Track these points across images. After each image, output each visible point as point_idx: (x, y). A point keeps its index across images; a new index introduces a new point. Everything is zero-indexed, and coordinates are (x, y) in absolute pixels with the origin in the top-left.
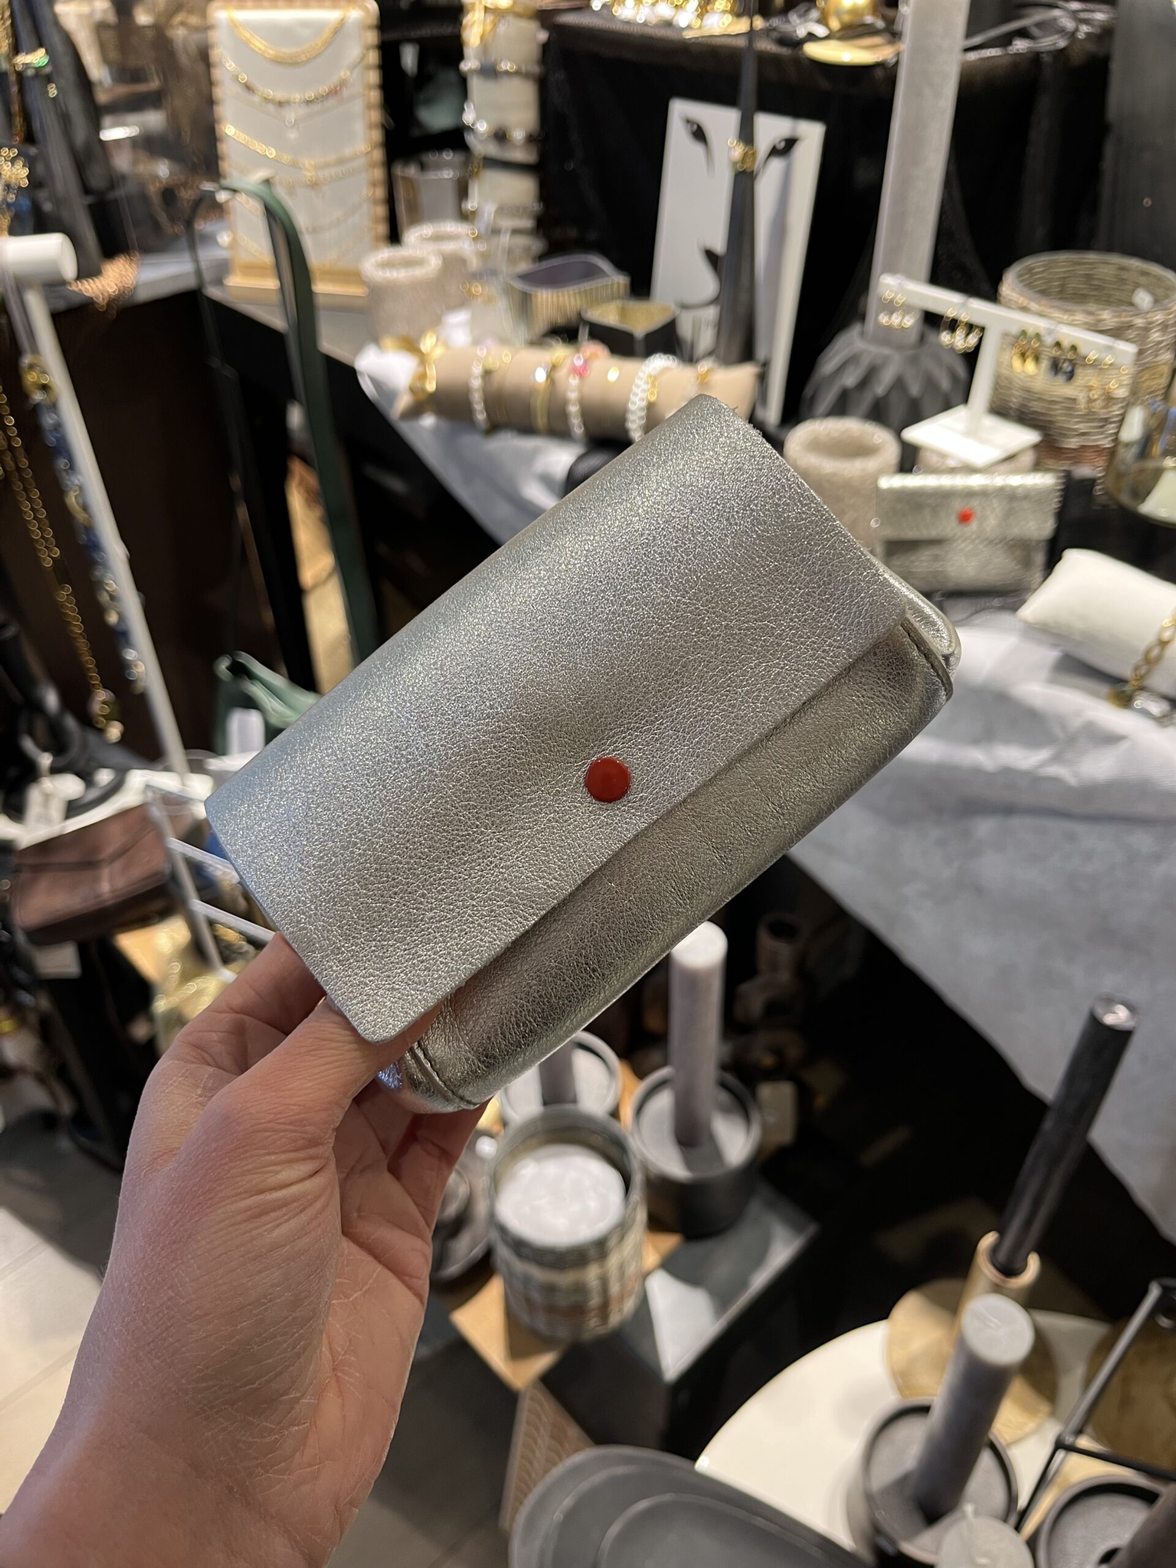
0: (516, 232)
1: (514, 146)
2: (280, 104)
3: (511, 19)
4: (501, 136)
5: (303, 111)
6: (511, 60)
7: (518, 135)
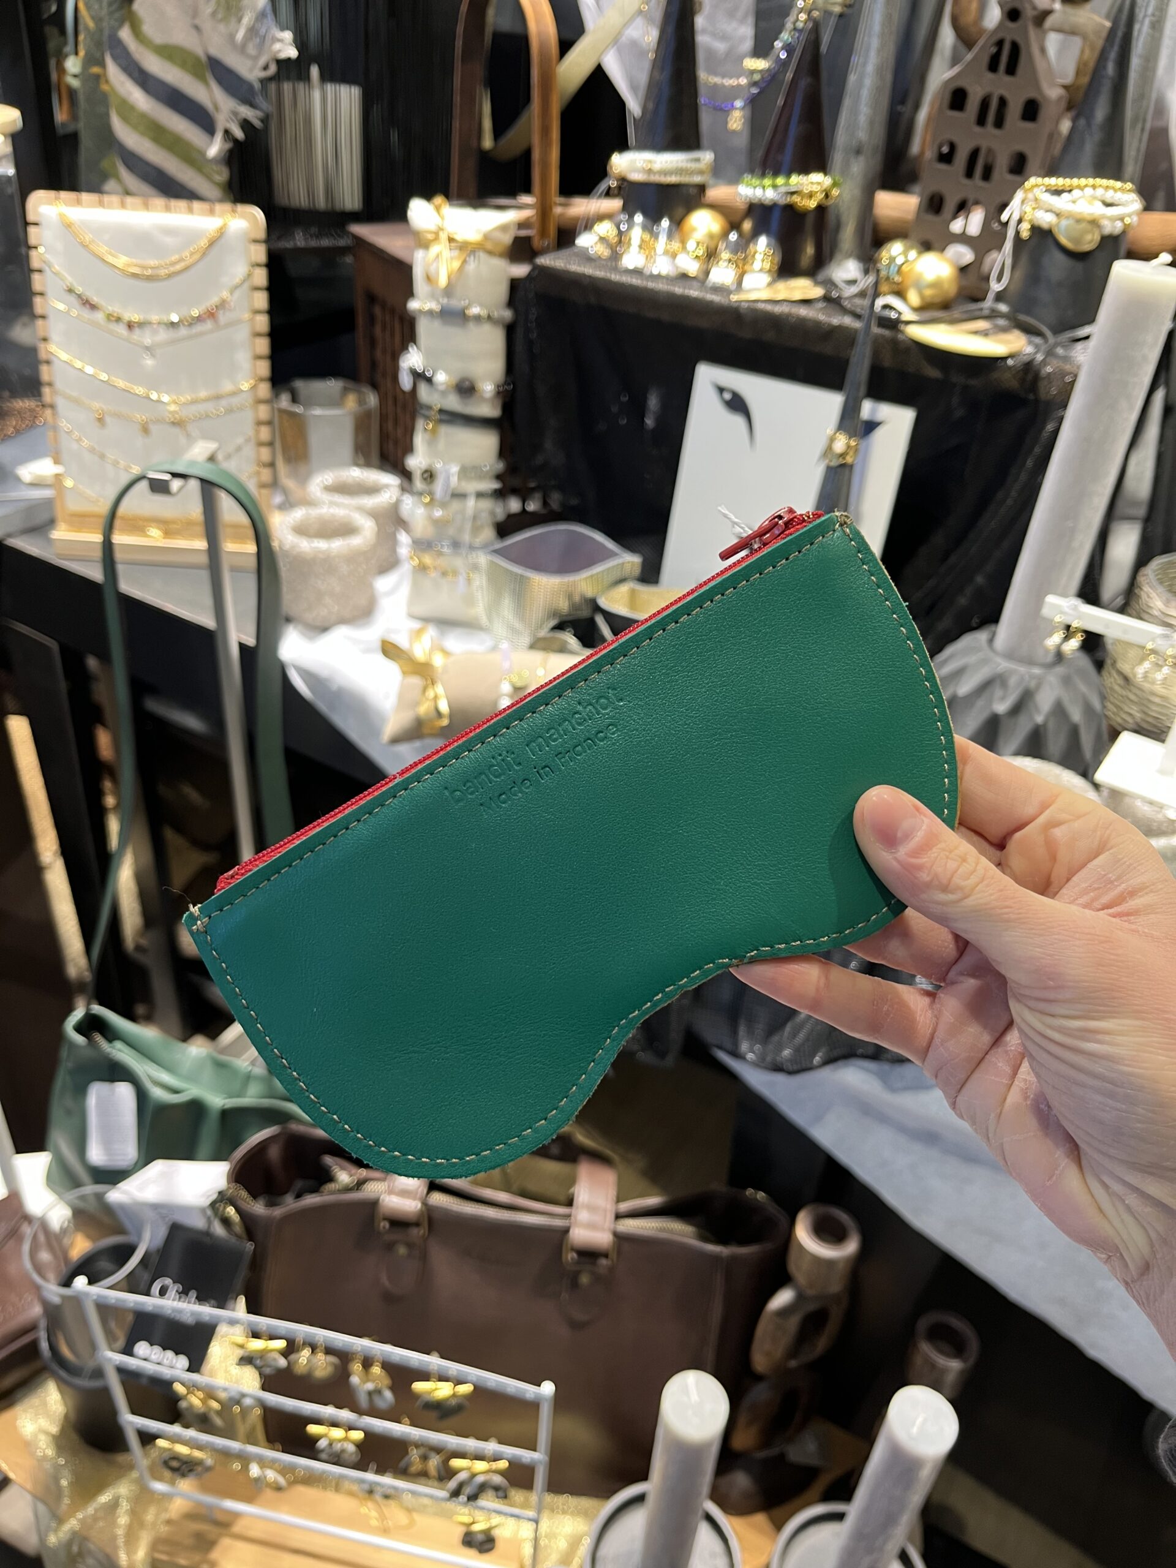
0: (480, 495)
1: (483, 399)
2: (130, 326)
3: (482, 255)
4: (466, 389)
5: (163, 335)
6: (481, 305)
7: (488, 388)
